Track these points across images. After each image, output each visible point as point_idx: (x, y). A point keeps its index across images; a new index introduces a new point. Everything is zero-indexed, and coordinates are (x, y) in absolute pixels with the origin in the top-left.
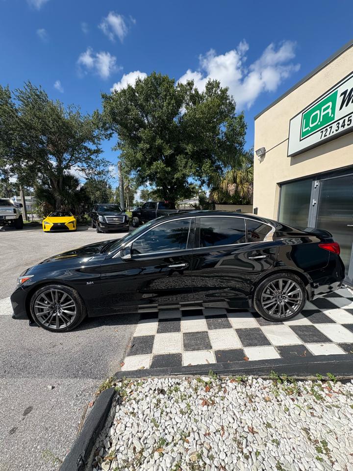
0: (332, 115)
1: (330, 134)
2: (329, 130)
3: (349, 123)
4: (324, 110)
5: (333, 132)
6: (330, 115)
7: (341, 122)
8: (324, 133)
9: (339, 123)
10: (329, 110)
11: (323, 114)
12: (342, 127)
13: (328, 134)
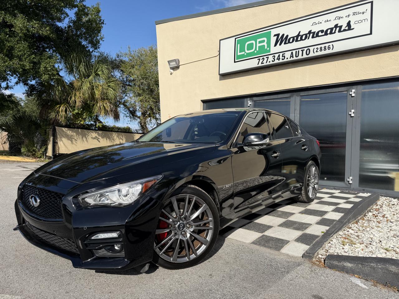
0: (268, 49)
1: (266, 63)
2: (266, 59)
3: (283, 58)
4: (260, 42)
5: (270, 62)
6: (266, 48)
7: (277, 55)
8: (261, 61)
9: (274, 56)
10: (265, 44)
11: (258, 45)
12: (277, 59)
13: (265, 61)
